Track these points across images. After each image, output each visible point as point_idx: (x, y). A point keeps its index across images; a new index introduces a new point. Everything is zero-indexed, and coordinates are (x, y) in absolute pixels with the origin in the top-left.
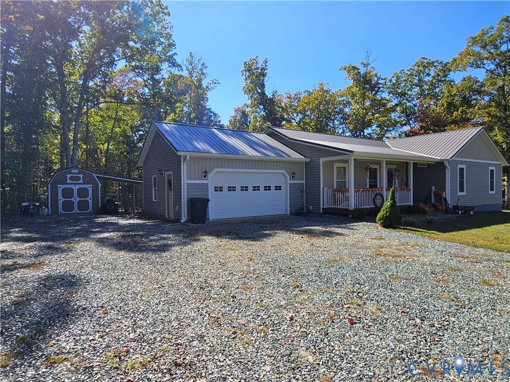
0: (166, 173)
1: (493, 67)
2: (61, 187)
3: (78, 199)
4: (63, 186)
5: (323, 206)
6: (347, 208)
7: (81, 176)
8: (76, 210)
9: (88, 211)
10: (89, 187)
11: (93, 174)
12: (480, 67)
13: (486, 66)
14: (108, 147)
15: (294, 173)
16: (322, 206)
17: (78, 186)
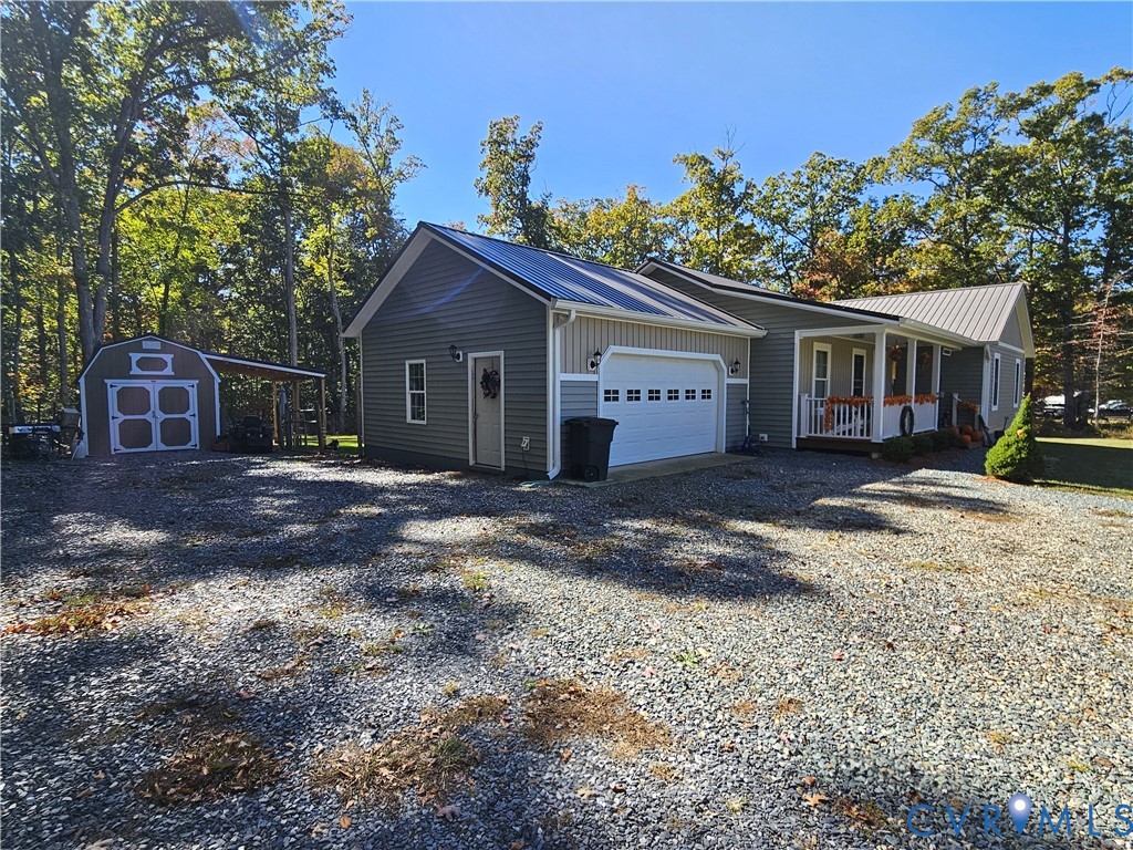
0: (471, 356)
1: (945, 180)
2: (114, 387)
3: (162, 416)
4: (121, 383)
5: (799, 433)
6: (865, 437)
7: (168, 358)
8: (157, 444)
9: (188, 446)
10: (191, 386)
11: (199, 353)
12: (923, 179)
13: (934, 177)
14: (166, 294)
15: (737, 363)
16: (795, 435)
17: (161, 384)
